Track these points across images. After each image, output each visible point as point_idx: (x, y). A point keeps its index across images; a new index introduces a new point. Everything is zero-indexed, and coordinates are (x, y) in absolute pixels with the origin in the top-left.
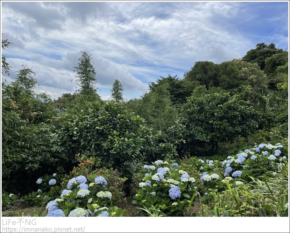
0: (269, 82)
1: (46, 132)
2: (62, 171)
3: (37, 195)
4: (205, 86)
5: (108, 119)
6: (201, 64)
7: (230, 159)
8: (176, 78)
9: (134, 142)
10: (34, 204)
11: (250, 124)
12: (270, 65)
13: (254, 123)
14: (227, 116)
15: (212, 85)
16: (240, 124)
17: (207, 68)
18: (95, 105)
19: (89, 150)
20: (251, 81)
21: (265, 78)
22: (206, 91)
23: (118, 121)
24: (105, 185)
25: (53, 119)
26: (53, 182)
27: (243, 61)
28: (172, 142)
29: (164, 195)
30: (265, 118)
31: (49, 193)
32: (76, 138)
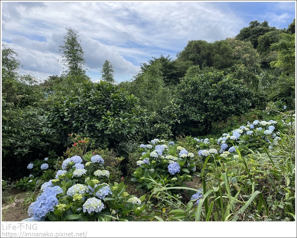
0: (262, 61)
1: (34, 115)
2: (54, 155)
3: (29, 179)
4: (198, 66)
5: (101, 99)
6: (194, 43)
7: (226, 136)
8: (168, 59)
9: (130, 122)
10: (27, 188)
11: (244, 102)
12: (263, 43)
13: (247, 102)
14: (221, 95)
15: (205, 65)
16: (234, 103)
17: (200, 47)
18: (86, 85)
19: (82, 131)
20: (244, 60)
21: (258, 56)
22: (200, 71)
23: (112, 100)
24: (102, 164)
25: (41, 102)
26: (45, 166)
27: (236, 39)
28: (166, 123)
29: (163, 171)
30: (258, 96)
31: (42, 177)
32: (67, 119)
